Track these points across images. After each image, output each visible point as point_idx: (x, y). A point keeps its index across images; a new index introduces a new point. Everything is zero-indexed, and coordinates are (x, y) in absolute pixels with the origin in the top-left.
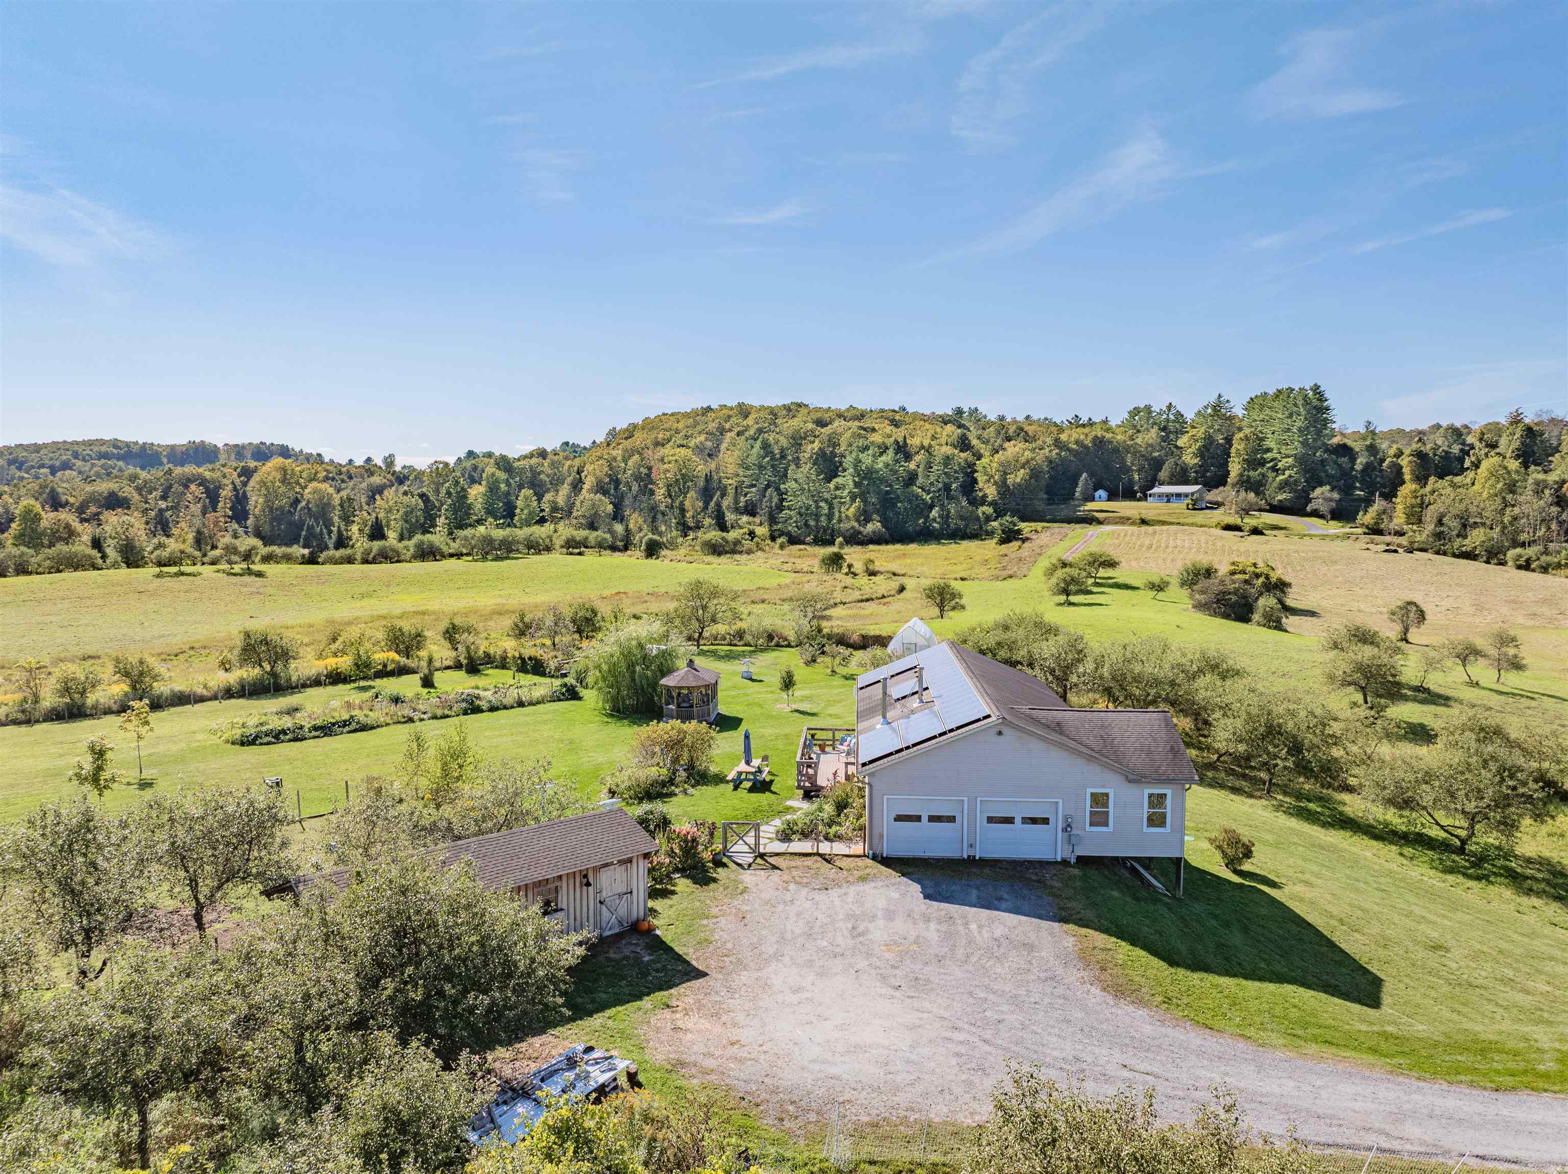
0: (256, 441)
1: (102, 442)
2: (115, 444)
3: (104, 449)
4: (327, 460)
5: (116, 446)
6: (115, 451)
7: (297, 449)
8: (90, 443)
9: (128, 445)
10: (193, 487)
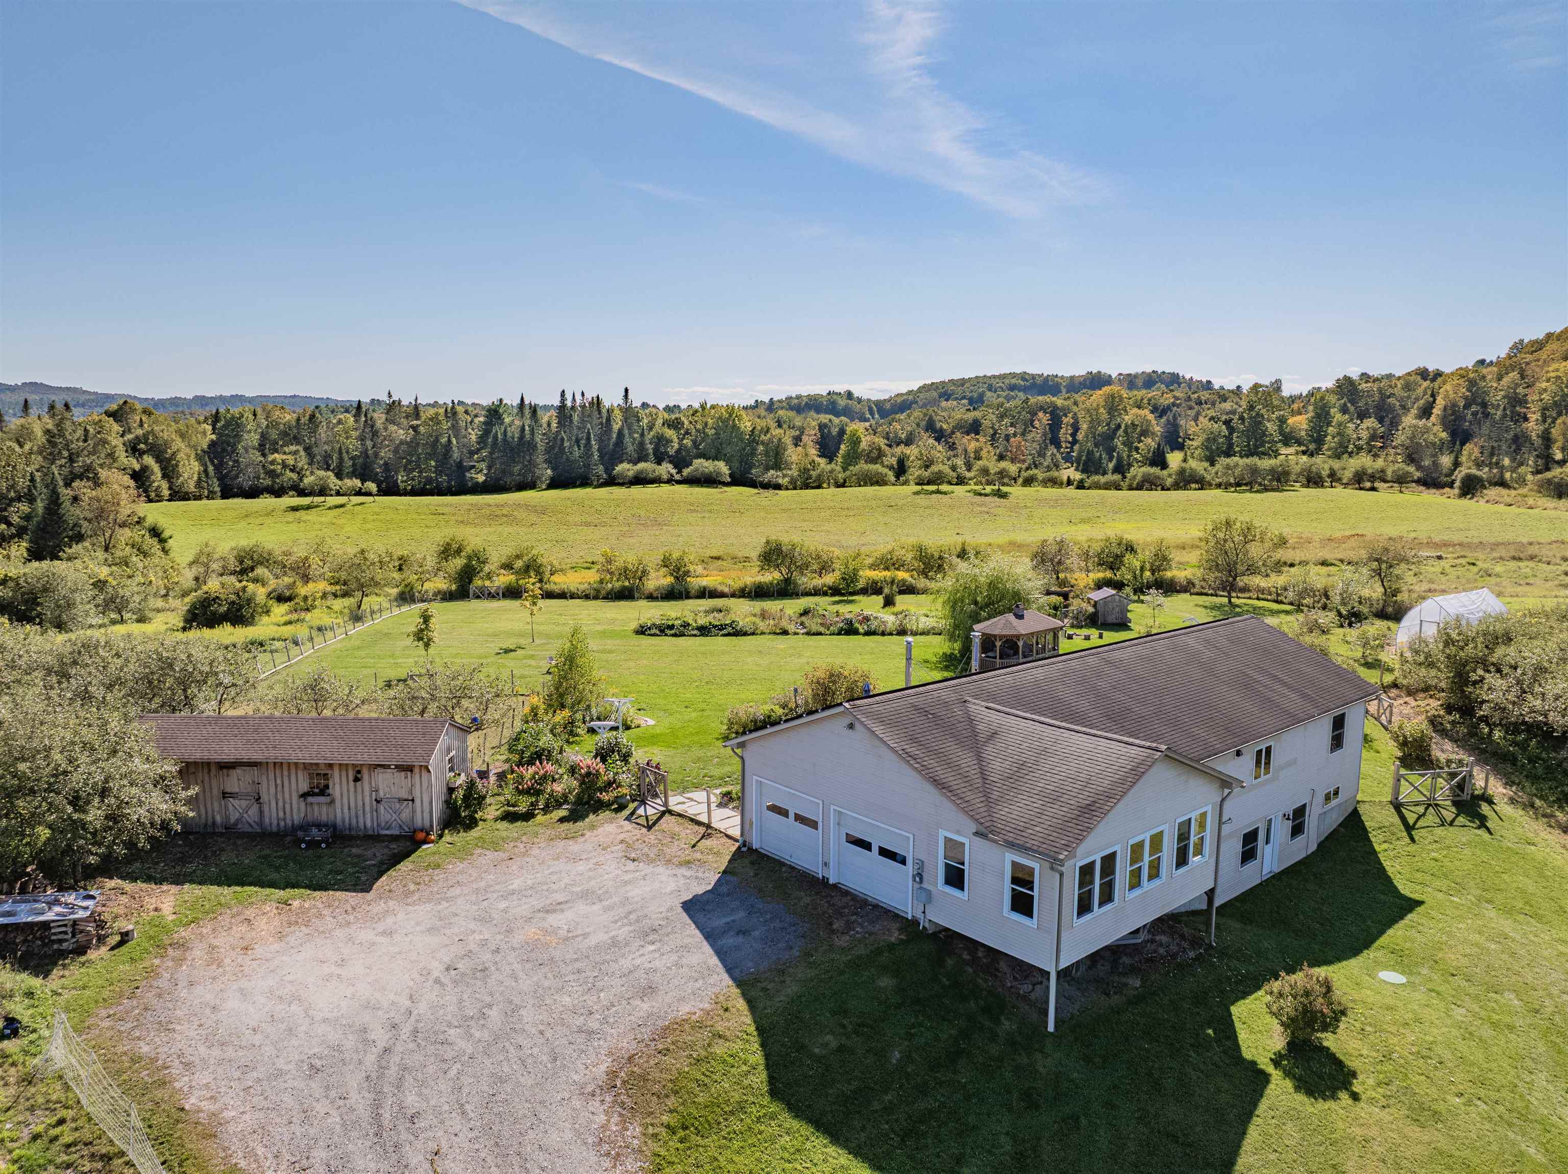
0: (1149, 370)
1: (1013, 375)
2: (1023, 376)
3: (1014, 381)
4: (1217, 387)
5: (1024, 379)
6: (1022, 383)
7: (1188, 377)
8: (1003, 377)
9: (1033, 377)
10: (1041, 414)
